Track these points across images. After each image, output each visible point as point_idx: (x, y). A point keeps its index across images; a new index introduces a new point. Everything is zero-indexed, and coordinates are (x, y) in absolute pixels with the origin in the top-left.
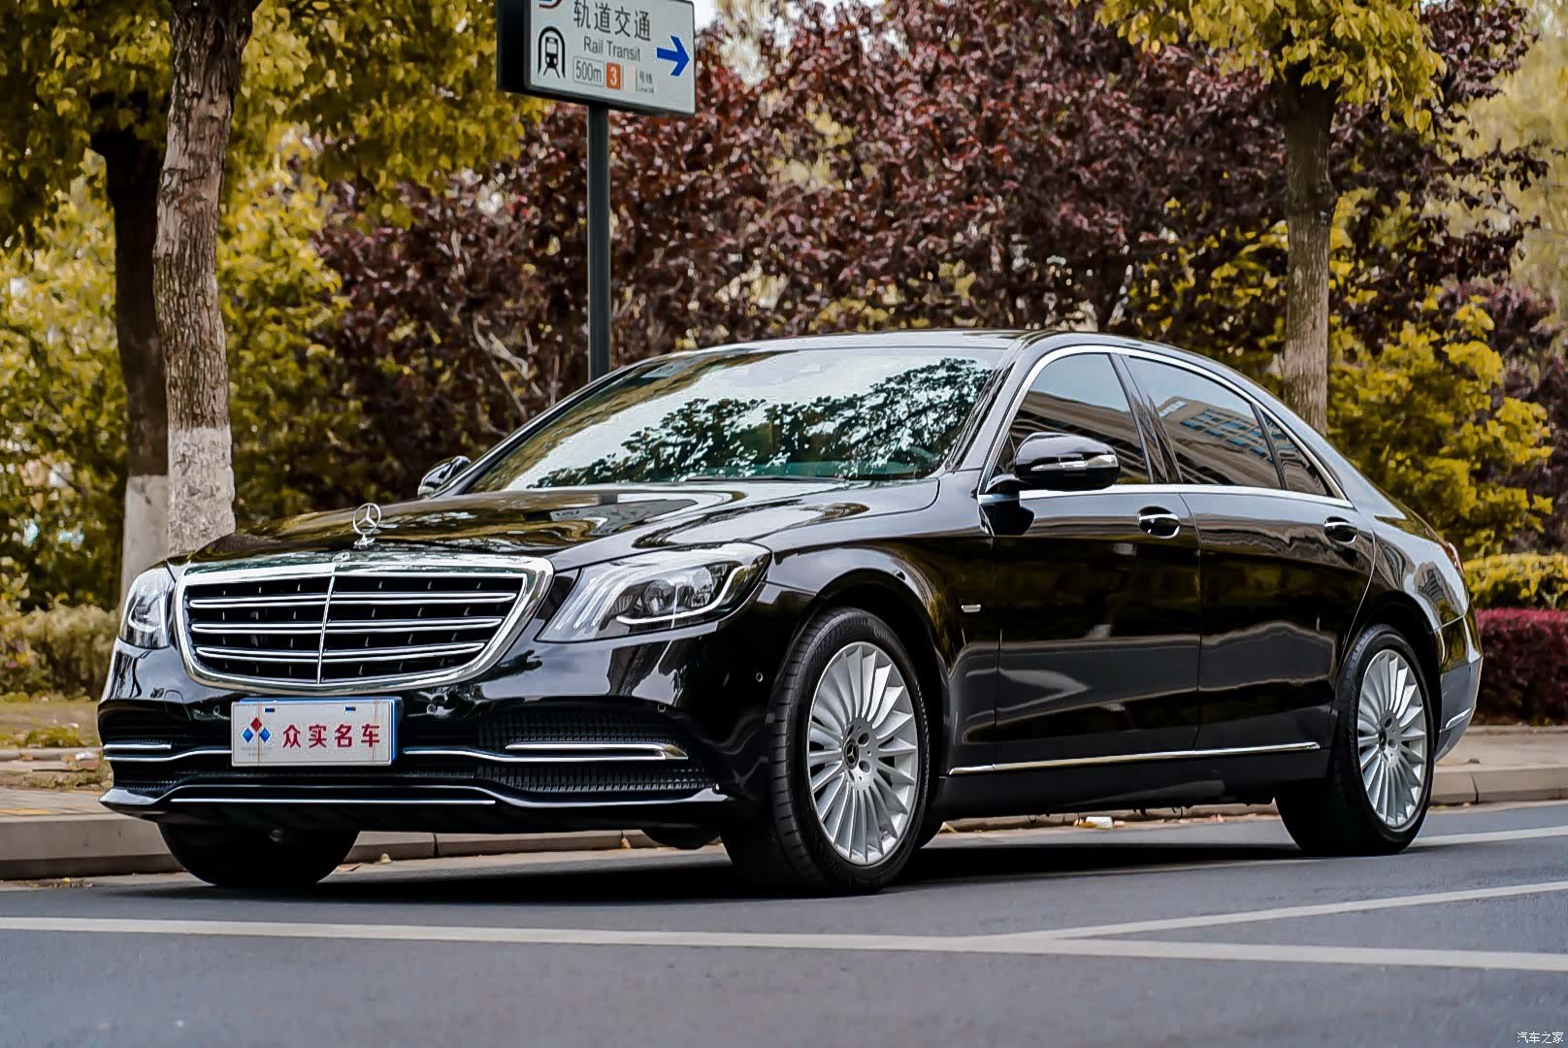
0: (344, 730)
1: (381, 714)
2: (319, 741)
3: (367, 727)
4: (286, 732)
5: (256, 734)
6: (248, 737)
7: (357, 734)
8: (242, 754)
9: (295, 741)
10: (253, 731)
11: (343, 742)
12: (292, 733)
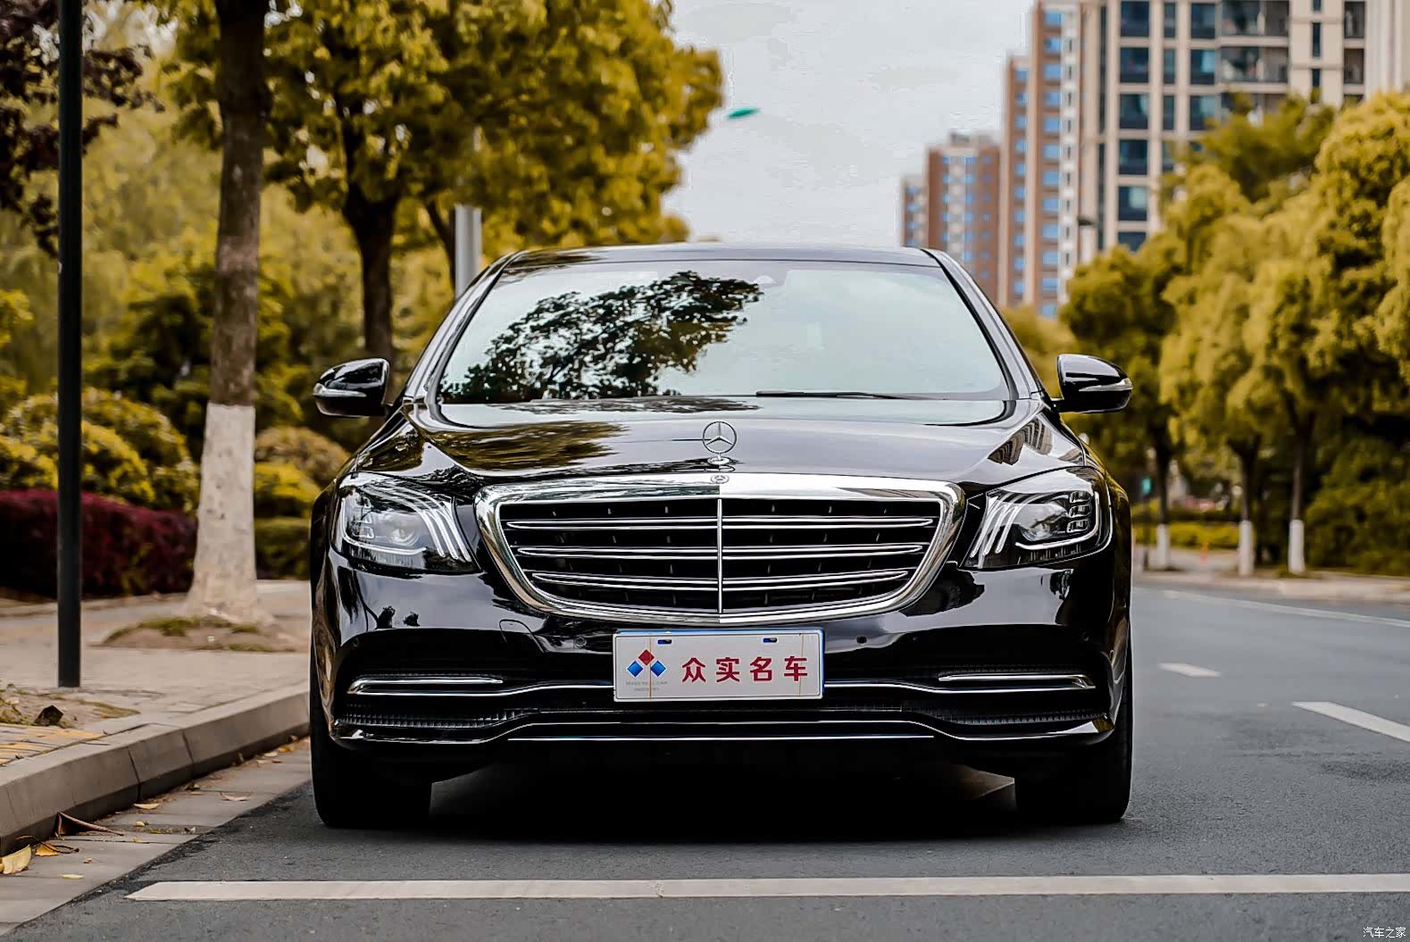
0: (762, 663)
1: (810, 646)
2: (730, 674)
3: (791, 659)
4: (687, 665)
5: (646, 668)
6: (636, 670)
7: (779, 667)
8: (626, 689)
9: (699, 674)
10: (641, 664)
11: (760, 675)
12: (694, 666)
